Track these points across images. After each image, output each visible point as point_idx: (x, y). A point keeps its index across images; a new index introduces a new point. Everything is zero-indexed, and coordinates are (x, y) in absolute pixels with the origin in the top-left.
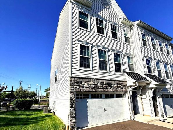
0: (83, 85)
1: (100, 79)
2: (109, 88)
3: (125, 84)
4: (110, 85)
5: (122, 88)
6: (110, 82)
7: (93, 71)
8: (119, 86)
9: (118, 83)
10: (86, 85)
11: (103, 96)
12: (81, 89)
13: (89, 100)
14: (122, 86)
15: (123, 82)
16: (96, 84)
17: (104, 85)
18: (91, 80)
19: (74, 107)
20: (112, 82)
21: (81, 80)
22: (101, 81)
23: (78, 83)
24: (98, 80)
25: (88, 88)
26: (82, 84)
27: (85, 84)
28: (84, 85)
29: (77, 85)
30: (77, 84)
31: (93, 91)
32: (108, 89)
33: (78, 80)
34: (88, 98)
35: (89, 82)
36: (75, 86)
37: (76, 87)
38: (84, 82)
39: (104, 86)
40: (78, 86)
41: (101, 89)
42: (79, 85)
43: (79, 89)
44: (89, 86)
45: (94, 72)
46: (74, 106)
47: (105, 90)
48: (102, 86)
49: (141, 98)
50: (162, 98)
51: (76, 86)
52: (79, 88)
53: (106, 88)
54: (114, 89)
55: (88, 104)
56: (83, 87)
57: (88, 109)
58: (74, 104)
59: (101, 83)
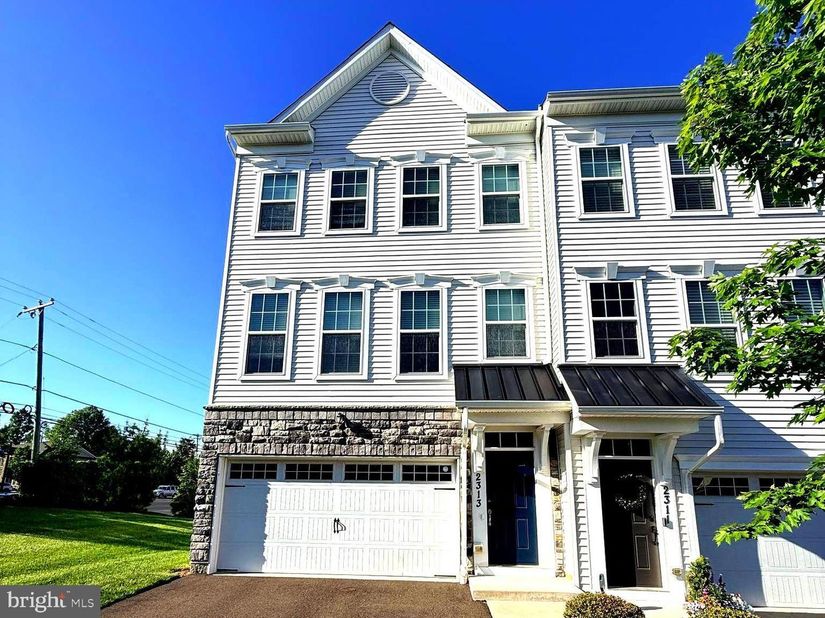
0: (247, 432)
1: (318, 410)
2: (359, 439)
3: (449, 424)
4: (361, 431)
5: (431, 441)
6: (367, 415)
7: (292, 380)
8: (411, 430)
9: (407, 420)
10: (257, 431)
11: (339, 471)
12: (239, 445)
13: (274, 486)
14: (427, 432)
15: (438, 415)
16: (299, 428)
17: (335, 428)
18: (281, 415)
19: (208, 503)
20: (375, 415)
21: (240, 416)
22: (323, 415)
23: (229, 427)
24: (306, 413)
25: (264, 441)
26: (244, 429)
27: (255, 429)
28: (252, 431)
29: (226, 434)
30: (225, 430)
31: (284, 452)
32: (351, 444)
33: (232, 415)
34: (273, 477)
35: (271, 420)
36: (218, 438)
37: (221, 441)
38: (251, 423)
39: (332, 433)
40: (226, 437)
41: (315, 446)
42: (231, 434)
43: (233, 446)
44: (269, 435)
45: (297, 382)
46: (207, 499)
47: (334, 450)
48: (323, 435)
49: (553, 489)
50: (696, 493)
51: (222, 437)
52: (233, 441)
53: (342, 442)
54: (382, 443)
55: (269, 497)
56: (247, 438)
57: (268, 515)
58: (210, 493)
59: (320, 422)
